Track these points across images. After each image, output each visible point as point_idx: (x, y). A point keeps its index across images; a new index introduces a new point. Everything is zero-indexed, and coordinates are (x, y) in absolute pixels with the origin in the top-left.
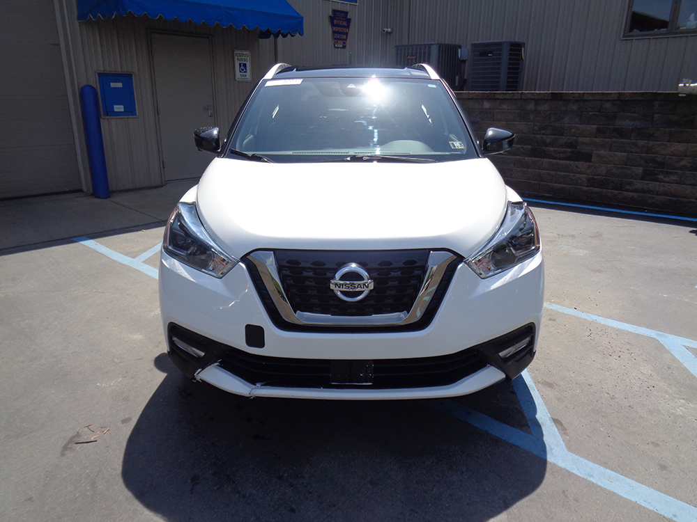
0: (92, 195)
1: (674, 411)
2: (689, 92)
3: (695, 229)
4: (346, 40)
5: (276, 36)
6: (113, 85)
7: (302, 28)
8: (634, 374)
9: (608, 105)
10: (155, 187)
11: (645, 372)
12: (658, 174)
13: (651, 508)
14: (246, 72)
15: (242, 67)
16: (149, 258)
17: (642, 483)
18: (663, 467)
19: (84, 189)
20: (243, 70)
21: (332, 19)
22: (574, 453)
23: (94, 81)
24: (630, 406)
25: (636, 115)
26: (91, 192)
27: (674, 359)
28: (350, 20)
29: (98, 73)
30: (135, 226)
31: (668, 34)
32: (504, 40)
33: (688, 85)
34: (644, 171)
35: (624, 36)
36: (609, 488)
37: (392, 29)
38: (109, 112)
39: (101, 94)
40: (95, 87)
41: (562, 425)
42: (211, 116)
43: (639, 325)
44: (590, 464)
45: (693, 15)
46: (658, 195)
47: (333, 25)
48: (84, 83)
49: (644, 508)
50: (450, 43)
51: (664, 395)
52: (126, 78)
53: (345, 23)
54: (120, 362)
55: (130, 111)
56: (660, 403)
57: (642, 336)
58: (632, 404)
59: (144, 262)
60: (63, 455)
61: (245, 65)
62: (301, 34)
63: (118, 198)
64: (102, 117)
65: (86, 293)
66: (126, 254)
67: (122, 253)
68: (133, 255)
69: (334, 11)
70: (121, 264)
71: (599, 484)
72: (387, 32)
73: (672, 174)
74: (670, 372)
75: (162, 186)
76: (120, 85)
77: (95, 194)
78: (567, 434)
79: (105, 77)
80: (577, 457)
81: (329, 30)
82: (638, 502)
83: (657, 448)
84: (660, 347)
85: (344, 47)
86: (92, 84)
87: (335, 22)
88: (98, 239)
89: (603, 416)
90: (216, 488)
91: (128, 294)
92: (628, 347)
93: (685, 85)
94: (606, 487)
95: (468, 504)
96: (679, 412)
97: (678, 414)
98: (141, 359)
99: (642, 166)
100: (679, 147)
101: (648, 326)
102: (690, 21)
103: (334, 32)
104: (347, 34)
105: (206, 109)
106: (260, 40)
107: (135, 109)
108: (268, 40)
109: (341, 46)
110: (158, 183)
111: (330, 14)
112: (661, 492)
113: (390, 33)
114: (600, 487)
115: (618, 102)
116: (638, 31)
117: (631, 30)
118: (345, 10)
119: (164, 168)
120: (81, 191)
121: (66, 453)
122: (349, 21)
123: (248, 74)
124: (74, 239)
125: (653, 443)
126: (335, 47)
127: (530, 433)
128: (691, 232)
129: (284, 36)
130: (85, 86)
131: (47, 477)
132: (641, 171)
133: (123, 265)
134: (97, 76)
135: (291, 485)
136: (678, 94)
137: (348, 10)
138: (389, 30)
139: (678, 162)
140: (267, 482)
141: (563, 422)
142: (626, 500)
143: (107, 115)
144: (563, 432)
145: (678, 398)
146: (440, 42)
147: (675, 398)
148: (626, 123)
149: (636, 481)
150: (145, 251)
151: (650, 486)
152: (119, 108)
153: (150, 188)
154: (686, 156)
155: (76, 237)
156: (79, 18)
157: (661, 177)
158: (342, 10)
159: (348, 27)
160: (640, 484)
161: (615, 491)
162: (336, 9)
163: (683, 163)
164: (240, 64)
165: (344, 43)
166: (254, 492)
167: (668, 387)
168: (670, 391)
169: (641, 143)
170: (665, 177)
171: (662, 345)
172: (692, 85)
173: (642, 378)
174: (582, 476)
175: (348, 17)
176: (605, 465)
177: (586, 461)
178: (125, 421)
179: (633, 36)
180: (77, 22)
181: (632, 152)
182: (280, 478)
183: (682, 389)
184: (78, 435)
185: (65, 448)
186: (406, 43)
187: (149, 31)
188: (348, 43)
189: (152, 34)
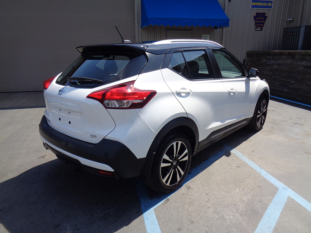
4: (263, 26)
7: (229, 24)
21: (255, 18)
37: (293, 19)
47: (256, 20)
53: (263, 19)
62: (228, 26)
69: (257, 13)
81: (253, 22)
85: (261, 30)
87: (257, 18)
103: (256, 23)
104: (264, 24)
106: (215, 30)
109: (260, 29)
111: (255, 15)
113: (292, 21)
118: (264, 12)
122: (266, 17)
126: (256, 30)
137: (266, 12)
138: (291, 19)
156: (141, 27)
158: (262, 12)
159: (265, 20)
162: (259, 12)
165: (262, 28)
175: (266, 15)
187: (166, 30)
188: (264, 28)
189: (167, 31)
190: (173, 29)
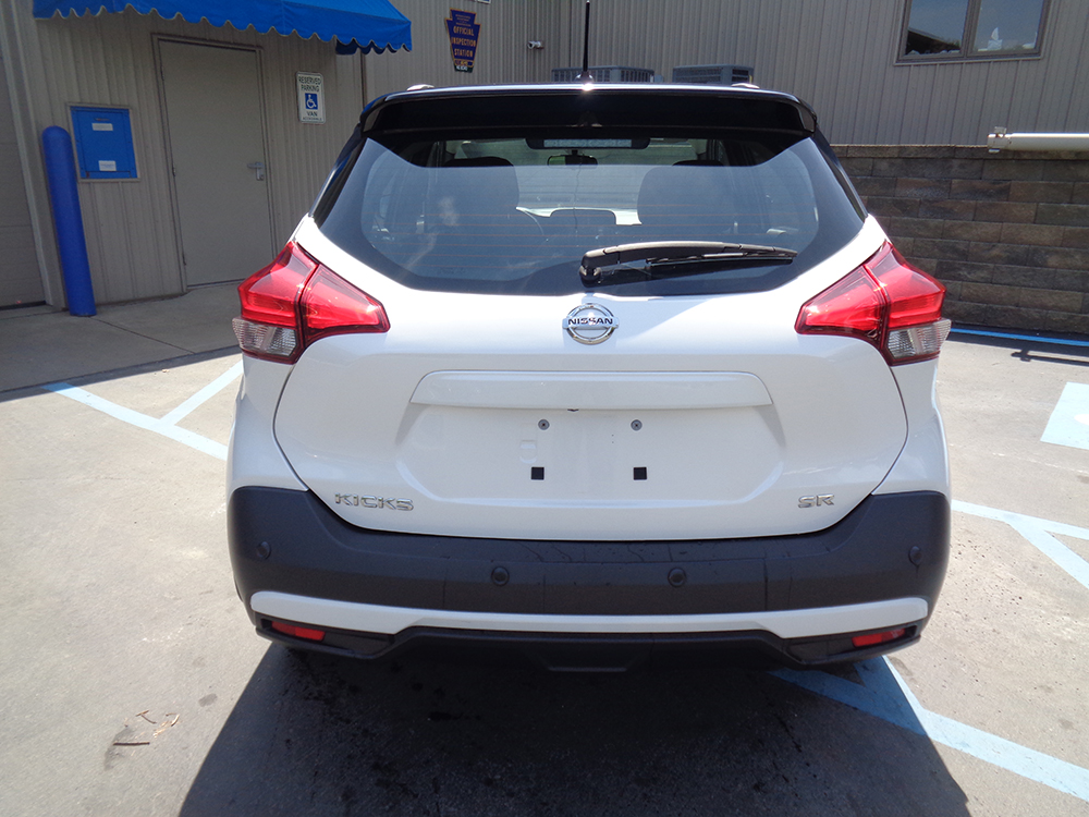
0: (65, 310)
1: (1059, 635)
2: (1003, 147)
3: (1019, 351)
4: (473, 58)
5: (365, 51)
6: (96, 127)
7: (410, 40)
8: (988, 580)
9: (884, 165)
10: (172, 297)
11: (1002, 576)
12: (960, 269)
13: (1065, 790)
14: (316, 108)
15: (310, 100)
16: (185, 419)
17: (1043, 751)
18: (1066, 724)
19: (50, 300)
20: (311, 104)
21: (450, 25)
22: (933, 710)
23: (65, 121)
24: (994, 631)
25: (926, 180)
26: (63, 305)
27: (1039, 553)
28: (478, 26)
29: (72, 107)
30: (148, 364)
31: (961, 58)
32: (725, 64)
33: (1001, 136)
34: (940, 264)
35: (898, 61)
36: (997, 764)
37: (544, 43)
38: (92, 172)
39: (77, 141)
40: (66, 129)
41: (904, 667)
42: (261, 179)
43: (975, 503)
44: (961, 726)
45: (996, 31)
46: (960, 300)
47: (452, 34)
48: (47, 124)
49: (1056, 791)
50: (635, 66)
51: (1038, 610)
52: (119, 115)
53: (470, 32)
54: (175, 599)
55: (127, 170)
56: (1036, 623)
57: (984, 519)
58: (996, 627)
59: (179, 424)
60: (108, 767)
61: (314, 97)
62: (408, 48)
63: (112, 316)
64: (80, 180)
65: (88, 480)
66: (146, 412)
67: (136, 410)
68: (158, 413)
69: (454, 13)
70: (139, 429)
71: (981, 757)
72: (536, 47)
73: (979, 268)
74: (1037, 573)
75: (182, 294)
76: (109, 127)
77: (71, 309)
78: (916, 682)
79: (83, 114)
80: (938, 716)
81: (447, 42)
82: (1045, 783)
83: (1051, 695)
84: (1014, 535)
85: (470, 70)
86: (60, 125)
87: (456, 30)
88: (90, 386)
89: (959, 648)
90: (387, 807)
91: (163, 481)
92: (969, 537)
93: (997, 136)
94: (992, 762)
95: (795, 805)
96: (1067, 634)
97: (1065, 638)
98: (211, 592)
99: (935, 258)
100: (989, 229)
101: (990, 503)
102: (992, 39)
103: (454, 46)
104: (474, 49)
105: (253, 167)
106: (339, 56)
107: (134, 169)
108: (350, 56)
109: (465, 68)
110: (176, 289)
111: (448, 17)
112: (1072, 763)
113: (540, 48)
114: (984, 761)
115: (899, 161)
116: (917, 53)
117: (908, 51)
118: (470, 11)
119: (185, 264)
120: (43, 303)
121: (113, 763)
122: (476, 28)
123: (321, 112)
124: (45, 387)
125: (1042, 687)
126: (456, 70)
127: (860, 683)
128: (1014, 355)
129: (379, 51)
130: (49, 130)
131: (88, 809)
132: (935, 265)
133: (143, 430)
134: (69, 111)
135: (511, 794)
136: (986, 149)
137: (475, 11)
138: (539, 44)
139: (989, 250)
140: (470, 792)
141: (905, 662)
142: (1025, 780)
143: (88, 177)
144: (908, 678)
145: (1060, 614)
146: (624, 65)
147: (1054, 613)
148: (911, 193)
149: (1033, 748)
150: (177, 406)
151: (1055, 755)
152: (107, 165)
153: (163, 298)
154: (999, 242)
155: (48, 383)
156: (36, 14)
157: (964, 273)
158: (466, 10)
159: (475, 37)
160: (1040, 753)
161: (1007, 768)
162: (457, 9)
163: (995, 252)
164: (307, 95)
165: (470, 64)
166: (452, 809)
167: (1041, 597)
168: (1046, 603)
169: (933, 222)
170: (969, 273)
171: (1016, 532)
172: (1007, 136)
173: (1000, 585)
174: (954, 746)
175: (476, 22)
176: (981, 725)
177: (954, 722)
178: (207, 701)
179: (911, 60)
180: (32, 21)
181: (921, 236)
182: (489, 782)
183: (1062, 599)
184: (128, 730)
185: (110, 755)
186: (566, 66)
187: (155, 38)
188: (475, 63)
189: (161, 43)
190: (184, 37)
